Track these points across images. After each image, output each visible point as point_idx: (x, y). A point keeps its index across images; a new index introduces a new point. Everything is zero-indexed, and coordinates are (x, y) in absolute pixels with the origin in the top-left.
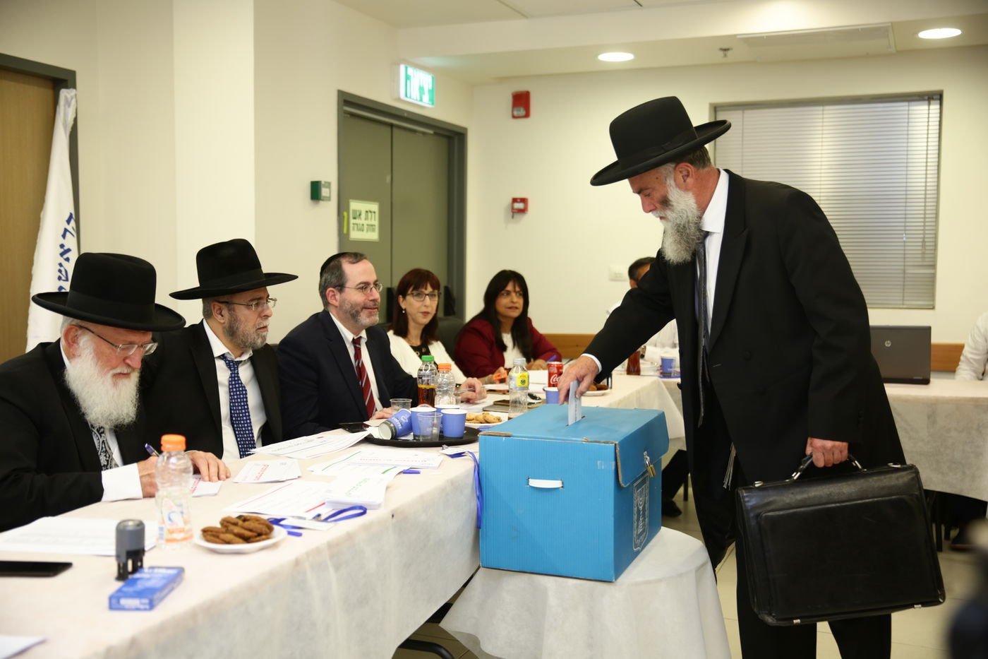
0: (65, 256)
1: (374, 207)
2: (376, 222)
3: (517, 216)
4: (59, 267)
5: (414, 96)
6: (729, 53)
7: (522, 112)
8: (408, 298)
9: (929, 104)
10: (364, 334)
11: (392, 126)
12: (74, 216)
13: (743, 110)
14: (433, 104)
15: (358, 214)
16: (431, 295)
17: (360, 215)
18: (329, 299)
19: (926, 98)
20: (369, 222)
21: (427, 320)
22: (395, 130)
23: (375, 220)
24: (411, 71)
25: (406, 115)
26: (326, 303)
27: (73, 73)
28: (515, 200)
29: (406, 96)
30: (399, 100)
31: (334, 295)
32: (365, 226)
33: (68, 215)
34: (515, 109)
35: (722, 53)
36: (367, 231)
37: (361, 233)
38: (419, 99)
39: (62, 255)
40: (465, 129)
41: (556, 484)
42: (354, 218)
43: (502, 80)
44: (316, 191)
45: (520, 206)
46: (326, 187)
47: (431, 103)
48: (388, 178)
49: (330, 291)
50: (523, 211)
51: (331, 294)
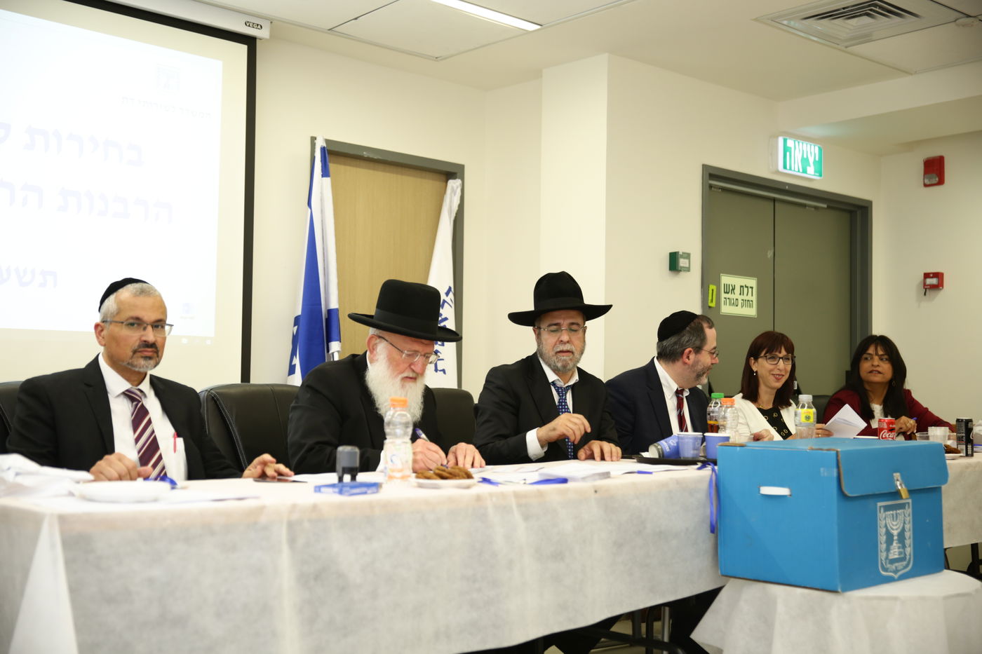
1: (752, 282)
2: (754, 298)
3: (931, 293)
5: (795, 168)
7: (935, 179)
8: (760, 360)
11: (774, 200)
12: (453, 290)
14: (820, 175)
15: (731, 288)
16: (785, 359)
17: (733, 289)
20: (745, 297)
21: (779, 385)
23: (752, 295)
24: (790, 143)
25: (787, 187)
27: (462, 167)
28: (927, 276)
29: (785, 167)
30: (778, 172)
32: (740, 302)
33: (448, 288)
34: (927, 176)
36: (742, 306)
37: (734, 307)
38: (801, 170)
40: (870, 203)
41: (784, 491)
42: (726, 292)
43: (910, 146)
44: (674, 263)
45: (934, 281)
46: (684, 258)
47: (817, 175)
48: (770, 254)
50: (938, 286)
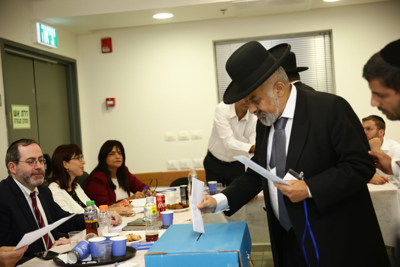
1: (26, 108)
2: (28, 117)
3: (110, 108)
5: (46, 41)
6: (226, 12)
7: (108, 50)
8: (71, 161)
9: (324, 37)
10: (36, 190)
11: (33, 59)
13: (230, 44)
14: (57, 46)
15: (17, 113)
17: (18, 113)
18: (10, 169)
19: (323, 34)
20: (24, 118)
22: (35, 62)
23: (27, 116)
24: (43, 26)
25: (41, 53)
26: (9, 172)
28: (108, 100)
30: (37, 43)
31: (13, 167)
32: (22, 120)
34: (104, 48)
35: (222, 12)
36: (23, 123)
37: (20, 124)
38: (49, 43)
40: (75, 60)
42: (15, 116)
43: (94, 32)
45: (111, 102)
47: (55, 45)
48: (33, 91)
49: (10, 164)
50: (113, 105)
51: (11, 165)
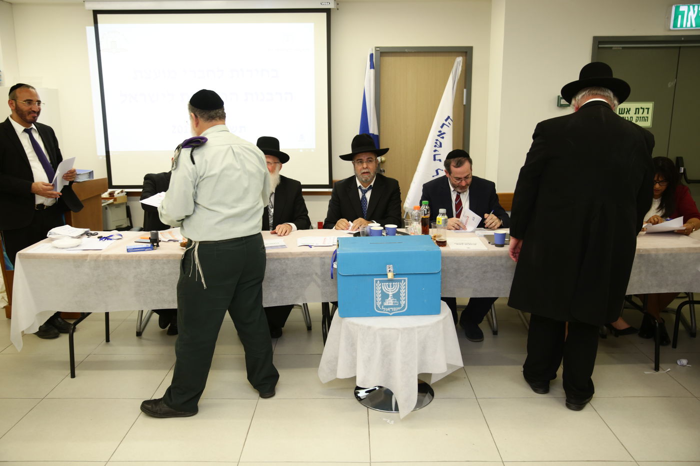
0: (441, 136)
2: (650, 116)
4: (436, 141)
5: (688, 24)
11: (680, 47)
12: (451, 117)
15: (626, 110)
17: (629, 111)
20: (640, 115)
22: (682, 50)
23: (648, 113)
24: (684, 8)
27: (472, 48)
29: (676, 26)
32: (634, 118)
33: (447, 117)
39: (439, 136)
44: (559, 102)
48: (671, 84)
